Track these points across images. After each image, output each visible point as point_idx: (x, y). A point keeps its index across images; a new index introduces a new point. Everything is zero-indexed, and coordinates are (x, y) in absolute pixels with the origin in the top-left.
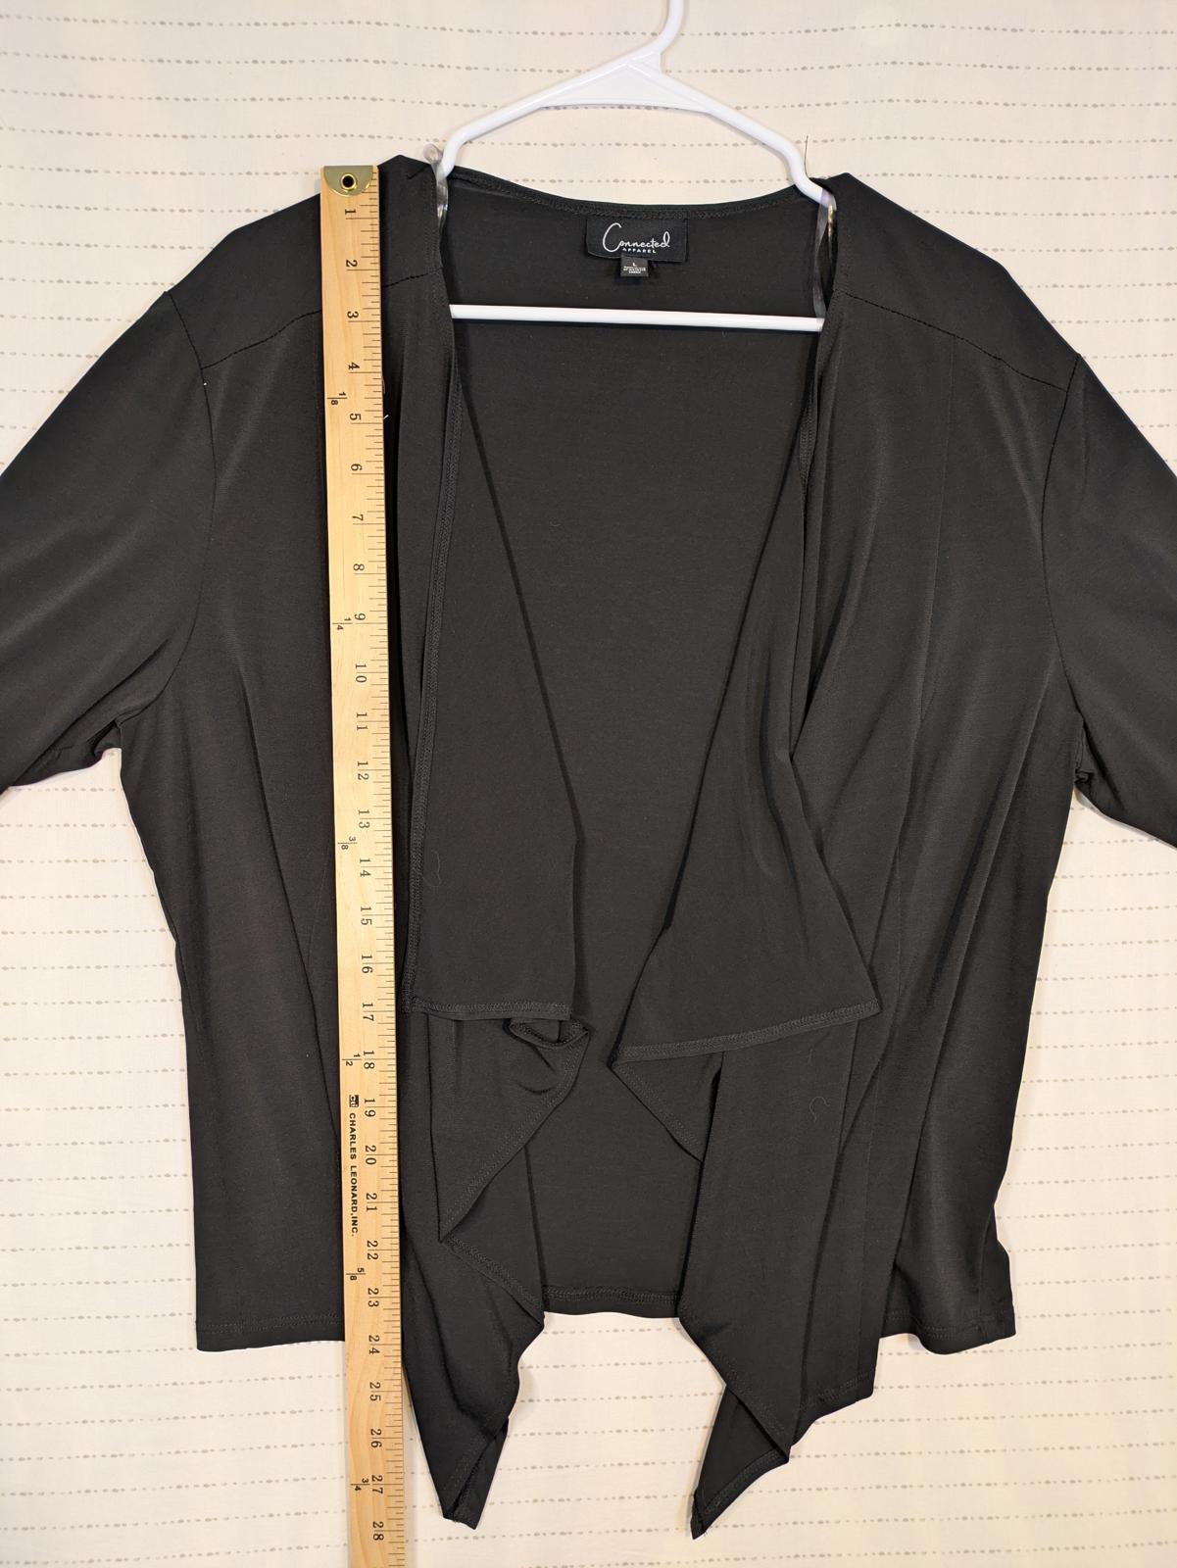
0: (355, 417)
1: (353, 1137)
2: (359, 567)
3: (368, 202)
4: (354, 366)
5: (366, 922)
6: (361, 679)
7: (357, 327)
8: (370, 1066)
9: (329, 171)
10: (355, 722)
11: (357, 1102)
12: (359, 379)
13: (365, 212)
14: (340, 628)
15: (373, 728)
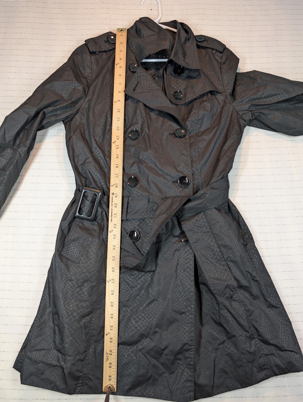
0: (120, 67)
1: (112, 201)
2: (120, 92)
3: (125, 34)
4: (121, 59)
5: (117, 158)
6: (119, 112)
7: (122, 53)
8: (117, 187)
9: (118, 29)
10: (117, 119)
11: (113, 194)
12: (122, 61)
13: (125, 35)
14: (115, 102)
15: (121, 120)
